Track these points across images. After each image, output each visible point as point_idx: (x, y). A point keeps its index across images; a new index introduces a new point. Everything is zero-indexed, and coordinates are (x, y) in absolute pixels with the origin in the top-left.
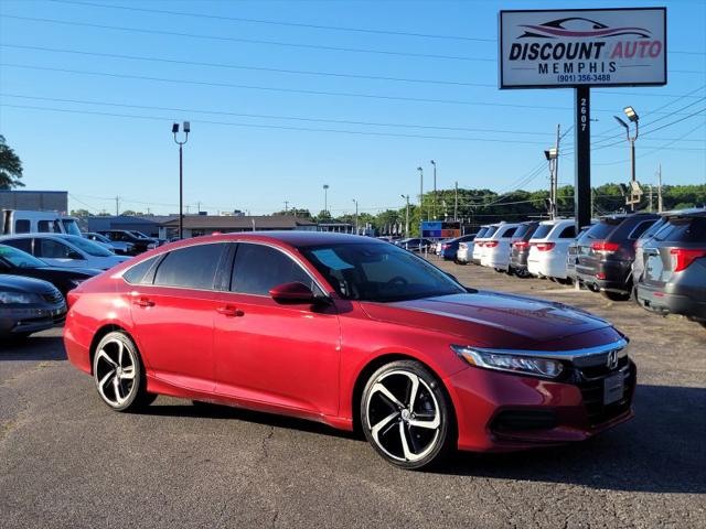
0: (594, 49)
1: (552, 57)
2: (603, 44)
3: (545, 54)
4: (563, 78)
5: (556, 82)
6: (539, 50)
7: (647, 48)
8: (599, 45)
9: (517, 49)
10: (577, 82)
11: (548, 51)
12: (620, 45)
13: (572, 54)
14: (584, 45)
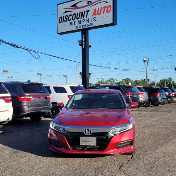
0: (86, 13)
1: (72, 20)
2: (89, 11)
3: (70, 19)
4: (77, 27)
5: (75, 29)
6: (68, 18)
7: (106, 9)
8: (87, 11)
9: (61, 19)
10: (81, 28)
11: (71, 17)
12: (95, 10)
13: (78, 17)
14: (82, 12)
